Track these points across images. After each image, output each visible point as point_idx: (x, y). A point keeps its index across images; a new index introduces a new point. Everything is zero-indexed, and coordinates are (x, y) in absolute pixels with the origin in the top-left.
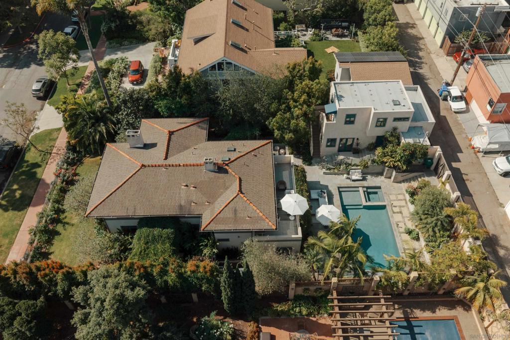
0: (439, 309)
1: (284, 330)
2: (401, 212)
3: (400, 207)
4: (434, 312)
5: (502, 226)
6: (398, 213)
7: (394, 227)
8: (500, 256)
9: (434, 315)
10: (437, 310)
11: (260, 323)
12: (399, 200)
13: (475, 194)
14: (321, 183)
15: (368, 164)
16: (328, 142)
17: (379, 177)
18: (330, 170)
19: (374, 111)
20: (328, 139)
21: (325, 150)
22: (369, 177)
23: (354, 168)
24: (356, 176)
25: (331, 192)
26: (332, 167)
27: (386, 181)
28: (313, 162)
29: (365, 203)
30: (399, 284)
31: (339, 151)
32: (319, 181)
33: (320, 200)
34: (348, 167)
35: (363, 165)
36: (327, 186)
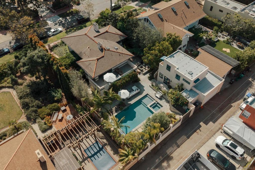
0: (117, 156)
1: (71, 112)
4: (114, 154)
5: (182, 158)
8: (162, 164)
9: (113, 155)
10: (116, 155)
11: (69, 105)
13: (191, 139)
14: (144, 88)
15: (165, 94)
16: (160, 74)
17: (168, 104)
18: (152, 86)
19: (176, 69)
20: (160, 73)
21: (159, 78)
22: (164, 100)
23: (160, 91)
24: (158, 96)
25: (142, 93)
26: (154, 86)
27: (168, 107)
28: (152, 80)
29: (148, 106)
30: (105, 127)
31: (164, 82)
32: (144, 87)
33: (134, 91)
34: (158, 89)
35: (164, 93)
36: (145, 90)
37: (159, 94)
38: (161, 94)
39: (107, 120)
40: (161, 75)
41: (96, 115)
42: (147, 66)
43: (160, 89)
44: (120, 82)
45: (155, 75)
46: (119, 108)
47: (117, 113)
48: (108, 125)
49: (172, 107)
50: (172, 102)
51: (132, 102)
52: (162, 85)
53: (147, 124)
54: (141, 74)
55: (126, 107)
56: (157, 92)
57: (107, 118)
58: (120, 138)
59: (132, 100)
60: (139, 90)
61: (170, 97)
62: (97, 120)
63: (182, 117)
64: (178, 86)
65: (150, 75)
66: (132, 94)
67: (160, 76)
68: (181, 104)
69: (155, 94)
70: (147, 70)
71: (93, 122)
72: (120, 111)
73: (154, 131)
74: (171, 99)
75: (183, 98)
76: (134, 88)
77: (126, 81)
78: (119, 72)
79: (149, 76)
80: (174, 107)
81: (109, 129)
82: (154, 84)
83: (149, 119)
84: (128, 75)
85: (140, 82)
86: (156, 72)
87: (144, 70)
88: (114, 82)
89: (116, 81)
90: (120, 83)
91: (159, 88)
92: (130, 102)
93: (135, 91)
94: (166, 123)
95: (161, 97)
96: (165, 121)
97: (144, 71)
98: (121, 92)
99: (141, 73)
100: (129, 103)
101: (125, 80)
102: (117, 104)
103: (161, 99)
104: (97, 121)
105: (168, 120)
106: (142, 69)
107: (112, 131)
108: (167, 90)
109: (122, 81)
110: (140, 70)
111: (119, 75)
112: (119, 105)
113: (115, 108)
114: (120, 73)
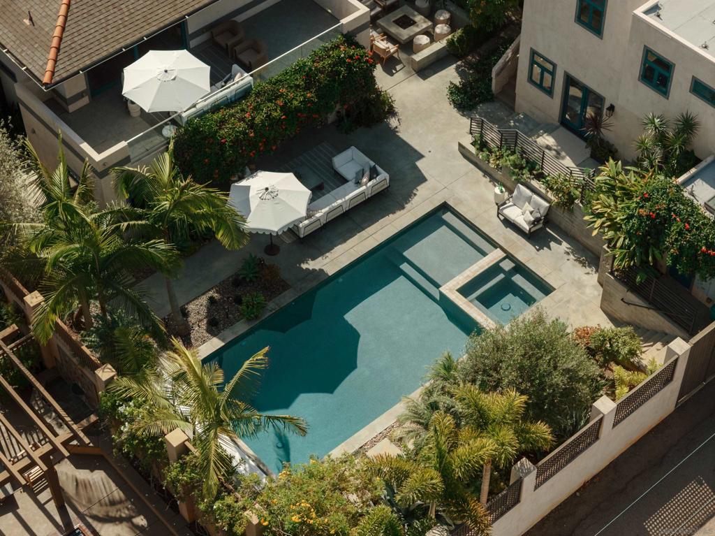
14: (419, 164)
15: (571, 199)
16: (533, 62)
17: (588, 270)
18: (480, 150)
19: (639, 12)
20: (534, 53)
21: (525, 92)
22: (561, 247)
23: (535, 183)
24: (521, 215)
25: (408, 196)
26: (492, 145)
27: (588, 291)
28: (480, 107)
29: (450, 289)
30: (126, 428)
31: (563, 123)
32: (421, 156)
33: (346, 186)
34: (522, 168)
35: (558, 191)
36: (423, 180)
37: (529, 200)
38: (538, 207)
39: (142, 380)
40: (544, 69)
41: (67, 350)
42: (444, 16)
43: (531, 166)
44: (242, 119)
45: (502, 69)
46: (238, 301)
47: (223, 340)
48: (150, 413)
49: (621, 291)
50: (618, 253)
51: (333, 261)
52: (547, 140)
53: (432, 400)
54: (398, 67)
55: (287, 298)
56: (511, 192)
57: (139, 368)
58: (229, 500)
59: (329, 250)
60: (384, 176)
61: (600, 215)
62: (76, 386)
63: (681, 346)
64: (661, 138)
65: (461, 74)
66: (335, 204)
67: (536, 78)
68: (676, 259)
69: (500, 205)
70: (442, 44)
71: (44, 399)
72: (241, 328)
73: (478, 442)
74: (611, 233)
75: (691, 219)
76: (348, 161)
77: (284, 108)
78: (238, 48)
79: (457, 81)
80: (633, 288)
81: (153, 438)
82: (492, 136)
83: (448, 367)
84: (300, 69)
85: (393, 122)
86: (509, 53)
87: (424, 39)
88: (202, 115)
89: (215, 108)
90: (241, 126)
91: (528, 162)
92: (313, 259)
93: (351, 184)
94: (568, 393)
95: (537, 221)
96: (558, 379)
97: (421, 48)
98: (248, 188)
99: (399, 62)
100: (311, 265)
101: (280, 102)
102: (223, 277)
103: (538, 235)
104: (77, 390)
105: (581, 374)
106: (404, 34)
107: (172, 455)
108: (579, 175)
109: (257, 109)
110: (391, 38)
111: (235, 67)
112: (237, 282)
113: (204, 300)
114: (244, 57)
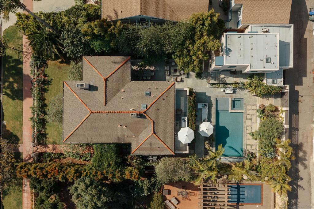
2: (251, 119)
3: (252, 115)
6: (249, 119)
7: (245, 129)
12: (252, 110)
22: (238, 90)
23: (228, 86)
27: (248, 94)
28: (202, 76)
29: (231, 111)
32: (205, 93)
36: (210, 97)
38: (231, 89)
51: (213, 122)
52: (222, 76)
60: (207, 104)
72: (215, 143)
85: (194, 91)
87: (182, 72)
98: (203, 131)
103: (234, 92)
111: (182, 117)
